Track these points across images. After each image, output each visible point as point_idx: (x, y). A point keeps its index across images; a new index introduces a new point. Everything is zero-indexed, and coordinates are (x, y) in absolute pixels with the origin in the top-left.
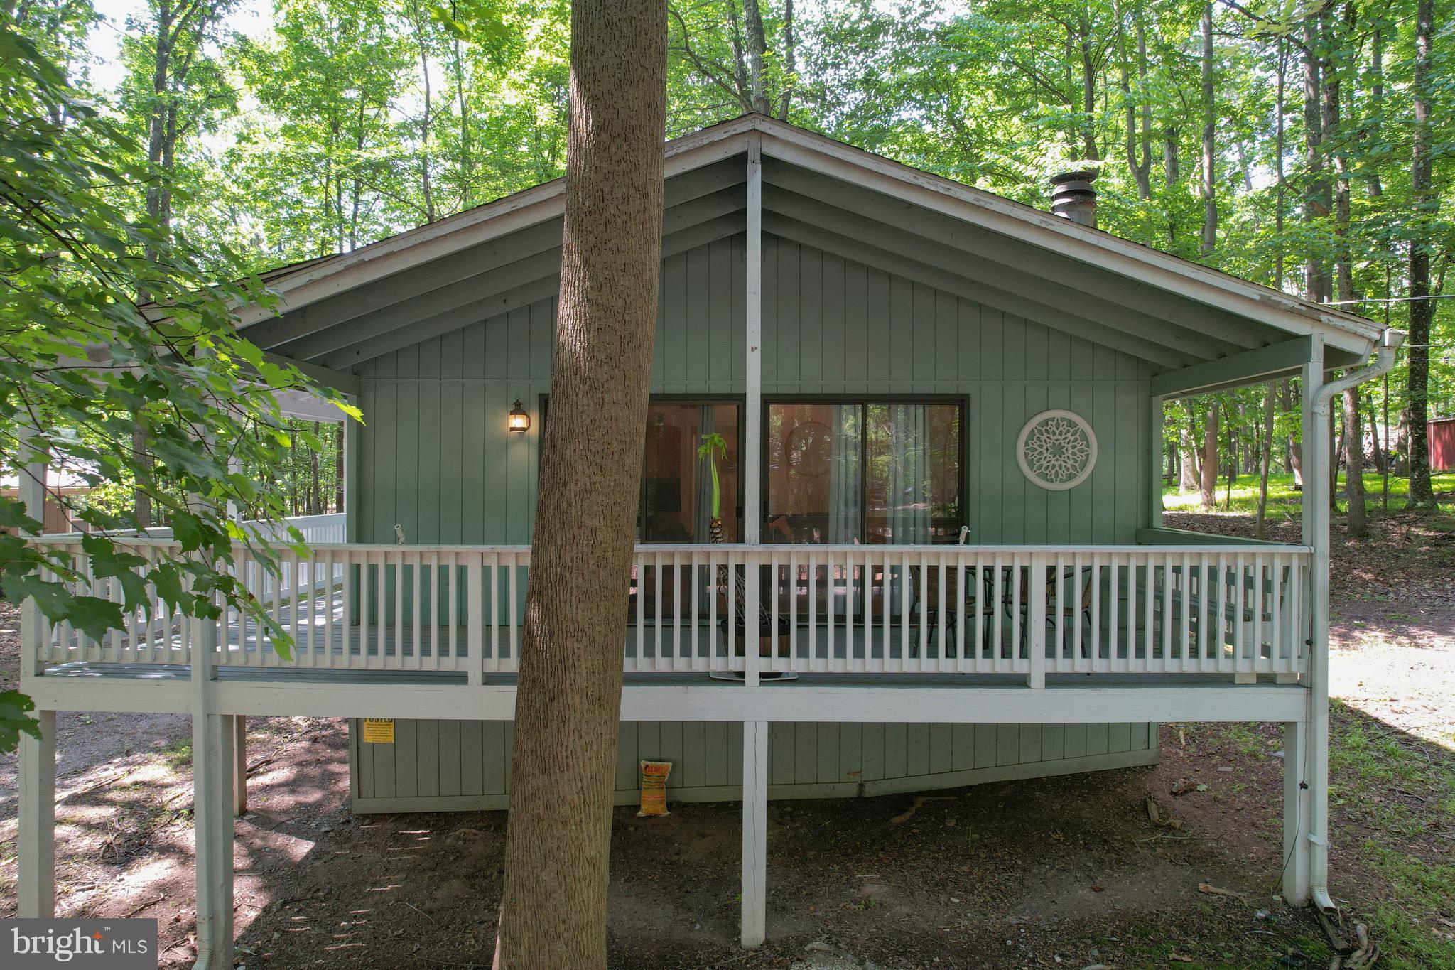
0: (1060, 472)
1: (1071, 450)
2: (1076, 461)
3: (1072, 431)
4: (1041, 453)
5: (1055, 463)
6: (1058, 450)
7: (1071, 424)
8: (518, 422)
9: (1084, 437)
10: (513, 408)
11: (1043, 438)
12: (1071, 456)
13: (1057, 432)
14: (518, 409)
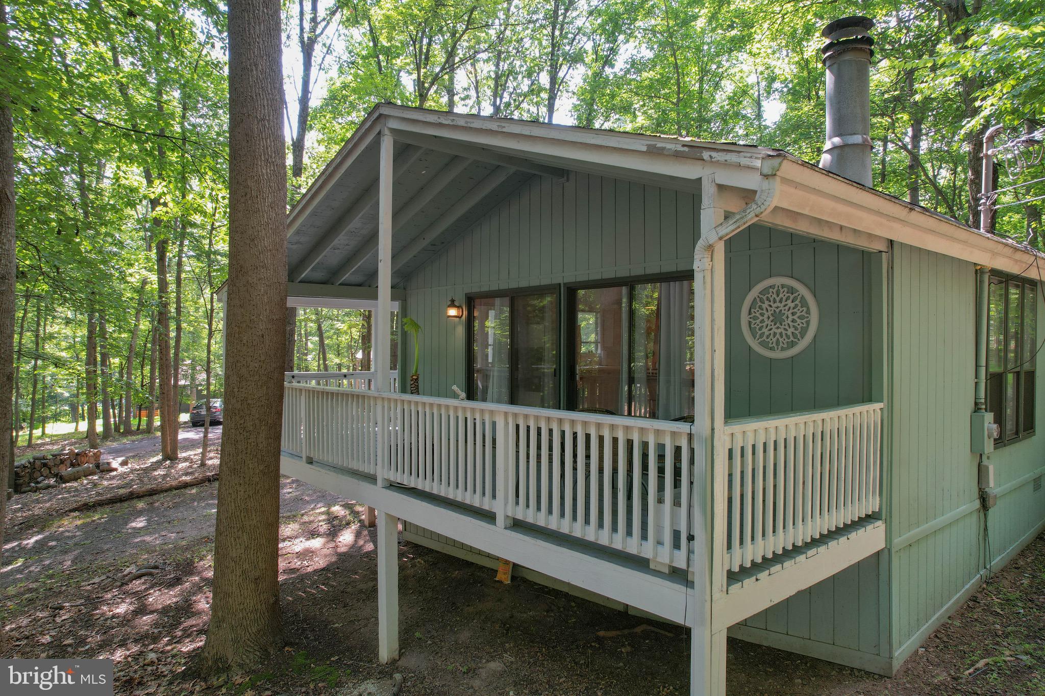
0: (781, 340)
1: (791, 317)
2: (796, 329)
3: (792, 297)
4: (762, 321)
5: (776, 331)
6: (777, 318)
7: (792, 290)
8: (452, 312)
9: (804, 303)
10: (450, 303)
11: (764, 306)
12: (791, 324)
13: (778, 299)
14: (452, 304)
